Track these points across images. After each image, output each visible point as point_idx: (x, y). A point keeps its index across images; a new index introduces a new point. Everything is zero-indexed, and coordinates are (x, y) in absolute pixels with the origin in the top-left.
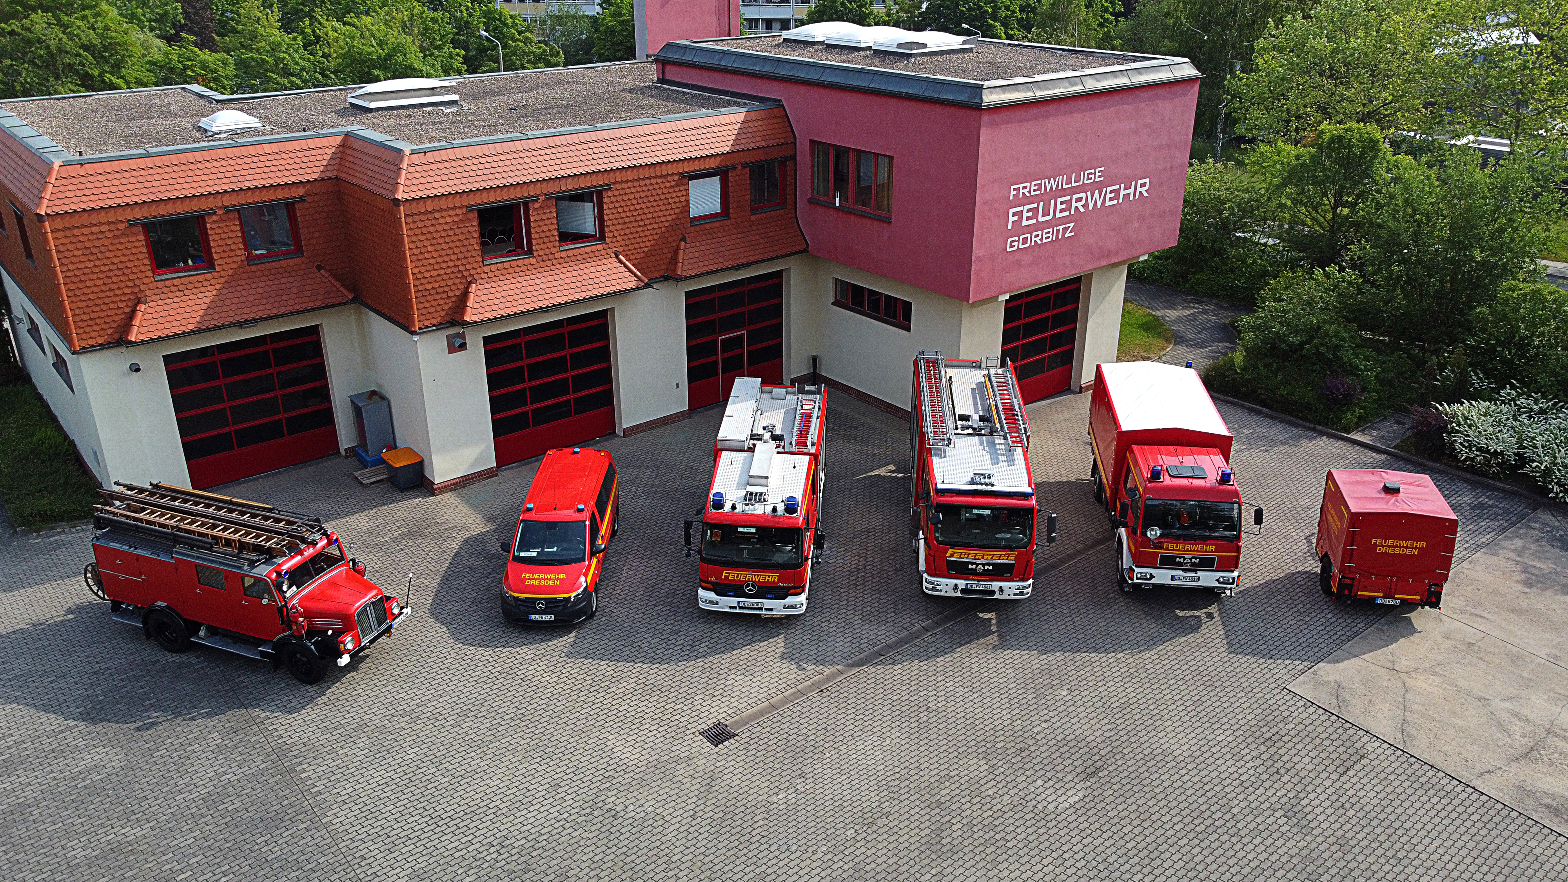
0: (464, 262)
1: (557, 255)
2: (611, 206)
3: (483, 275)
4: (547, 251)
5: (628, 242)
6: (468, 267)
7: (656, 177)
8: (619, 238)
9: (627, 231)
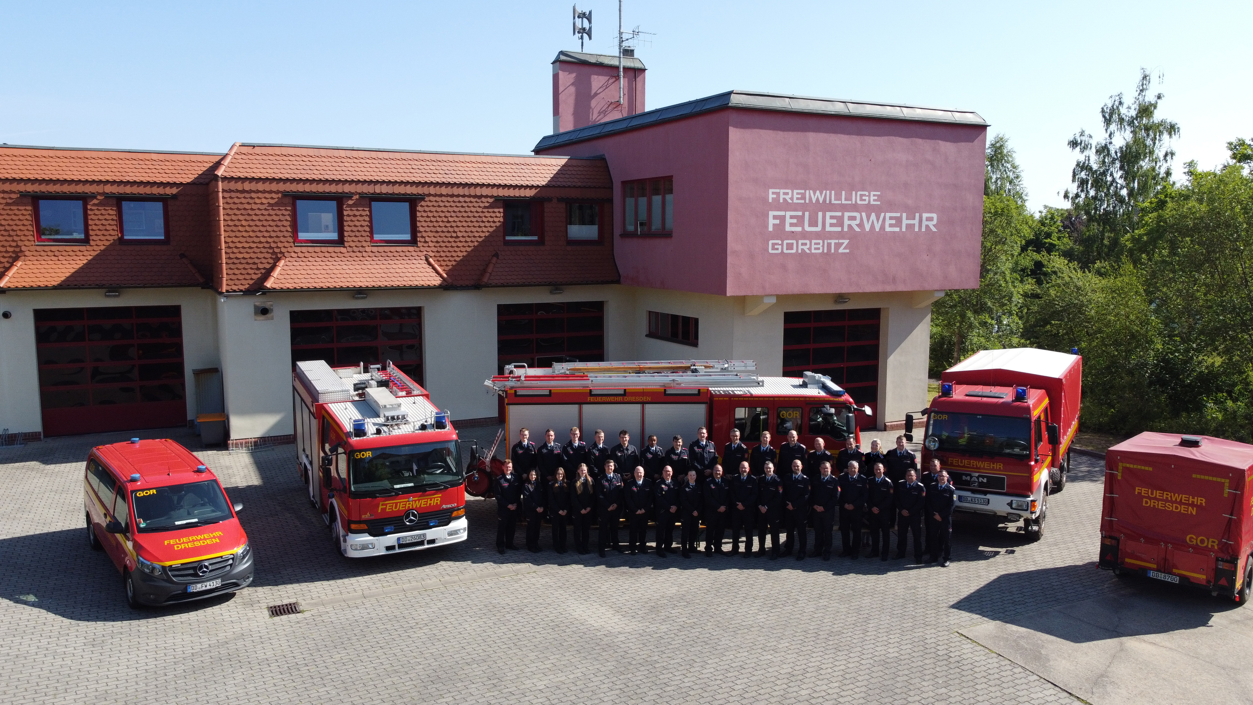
0: (276, 240)
1: (368, 249)
2: (425, 214)
3: (293, 255)
4: (359, 244)
5: (439, 249)
6: (280, 245)
7: (470, 196)
8: (431, 244)
9: (440, 239)
